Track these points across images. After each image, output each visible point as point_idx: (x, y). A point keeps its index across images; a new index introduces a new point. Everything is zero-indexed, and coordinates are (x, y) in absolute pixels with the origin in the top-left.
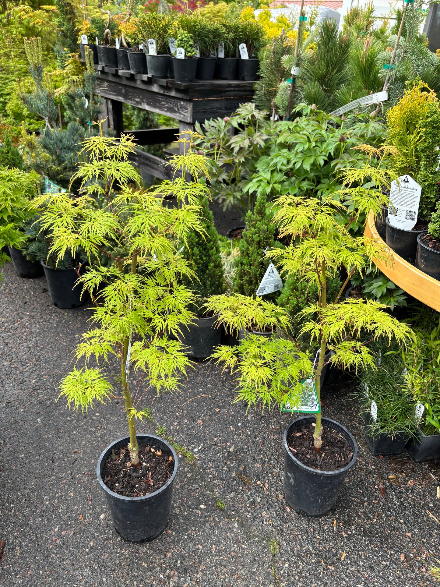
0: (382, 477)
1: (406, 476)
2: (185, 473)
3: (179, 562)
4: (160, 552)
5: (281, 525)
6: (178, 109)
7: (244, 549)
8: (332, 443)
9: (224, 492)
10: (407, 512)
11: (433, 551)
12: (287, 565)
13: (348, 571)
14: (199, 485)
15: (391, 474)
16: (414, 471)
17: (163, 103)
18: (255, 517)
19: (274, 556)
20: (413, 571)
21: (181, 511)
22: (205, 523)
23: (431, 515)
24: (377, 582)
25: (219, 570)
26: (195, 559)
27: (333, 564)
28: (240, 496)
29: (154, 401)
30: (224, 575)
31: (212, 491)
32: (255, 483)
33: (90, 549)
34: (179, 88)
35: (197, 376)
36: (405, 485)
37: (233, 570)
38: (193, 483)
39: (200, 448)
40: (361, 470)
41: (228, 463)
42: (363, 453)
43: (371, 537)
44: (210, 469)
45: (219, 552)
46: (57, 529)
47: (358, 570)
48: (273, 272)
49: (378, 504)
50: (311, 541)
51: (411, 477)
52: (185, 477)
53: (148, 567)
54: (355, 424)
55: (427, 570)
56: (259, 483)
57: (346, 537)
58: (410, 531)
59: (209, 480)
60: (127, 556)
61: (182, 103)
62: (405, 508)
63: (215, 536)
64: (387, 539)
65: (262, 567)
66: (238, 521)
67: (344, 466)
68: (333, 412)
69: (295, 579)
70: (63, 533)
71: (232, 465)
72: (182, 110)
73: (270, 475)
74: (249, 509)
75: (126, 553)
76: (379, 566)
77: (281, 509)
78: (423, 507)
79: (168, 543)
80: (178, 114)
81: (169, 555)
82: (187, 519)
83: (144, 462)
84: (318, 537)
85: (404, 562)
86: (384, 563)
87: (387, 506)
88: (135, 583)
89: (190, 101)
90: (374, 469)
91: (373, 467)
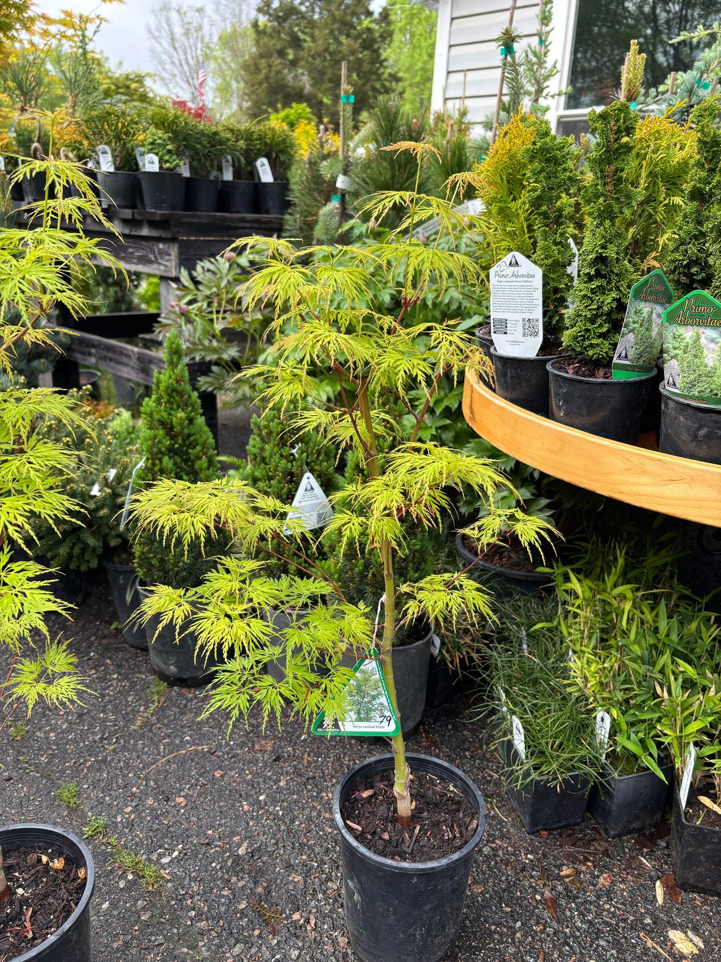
0: (548, 875)
1: (595, 866)
2: (137, 912)
6: (156, 257)
8: (436, 805)
9: (219, 946)
10: (603, 943)
14: (165, 937)
15: (565, 868)
16: (608, 856)
17: (131, 250)
23: (650, 943)
28: (253, 950)
29: (88, 768)
31: (194, 947)
32: (289, 917)
34: (152, 218)
35: (183, 713)
36: (594, 885)
38: (151, 934)
39: (176, 854)
40: (507, 865)
41: (234, 879)
42: (508, 831)
44: (192, 897)
48: (312, 489)
49: (542, 932)
51: (606, 868)
52: (136, 922)
54: (490, 775)
56: (296, 916)
59: (189, 923)
61: (161, 246)
62: (598, 934)
67: (460, 848)
68: (448, 756)
71: (241, 884)
72: (162, 258)
73: (320, 896)
78: (633, 928)
80: (156, 266)
83: (20, 886)
87: (561, 935)
89: (173, 240)
90: (531, 861)
91: (529, 856)
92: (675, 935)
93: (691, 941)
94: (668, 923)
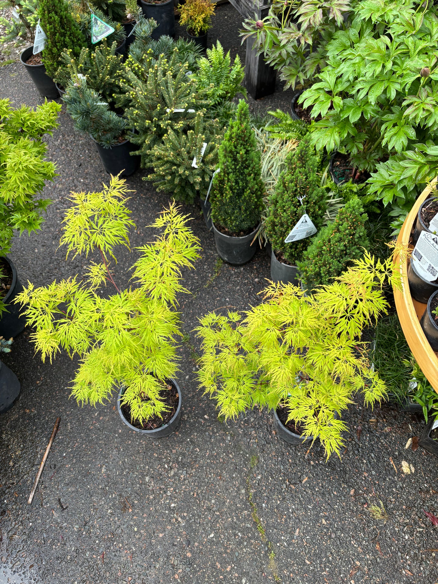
0: (364, 419)
1: (386, 422)
3: (180, 458)
4: (167, 447)
5: (264, 444)
7: (230, 458)
10: (373, 455)
11: (380, 493)
12: (259, 477)
13: (305, 493)
14: (207, 397)
15: (373, 418)
16: (395, 419)
18: (245, 434)
19: (251, 468)
20: (356, 505)
21: (188, 417)
22: (205, 431)
23: (392, 463)
24: (324, 507)
25: (208, 470)
26: (192, 458)
27: (295, 484)
29: (185, 305)
30: (211, 474)
33: (119, 435)
36: (382, 430)
37: (218, 472)
43: (333, 469)
45: (211, 456)
46: (96, 414)
47: (313, 494)
48: (306, 221)
49: (350, 442)
50: (283, 463)
51: (390, 424)
53: (158, 457)
55: (368, 507)
57: (313, 465)
58: (368, 471)
60: (144, 446)
62: (373, 451)
63: (211, 443)
64: (346, 473)
65: (240, 475)
66: (231, 435)
69: (262, 489)
70: (101, 418)
74: (243, 426)
75: (144, 443)
76: (330, 495)
77: (268, 430)
78: (389, 454)
79: (175, 441)
81: (174, 451)
82: (192, 425)
84: (290, 460)
85: (351, 496)
86: (335, 493)
87: (358, 446)
88: (147, 467)
90: (360, 410)
91: (360, 408)
92: (405, 464)
93: (410, 468)
94: (405, 457)
